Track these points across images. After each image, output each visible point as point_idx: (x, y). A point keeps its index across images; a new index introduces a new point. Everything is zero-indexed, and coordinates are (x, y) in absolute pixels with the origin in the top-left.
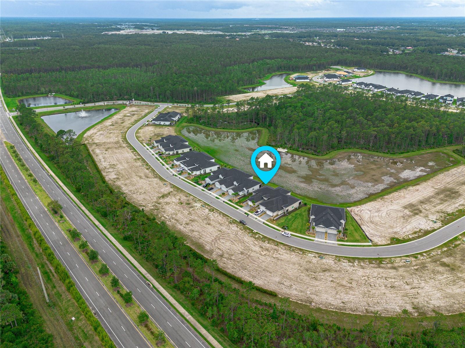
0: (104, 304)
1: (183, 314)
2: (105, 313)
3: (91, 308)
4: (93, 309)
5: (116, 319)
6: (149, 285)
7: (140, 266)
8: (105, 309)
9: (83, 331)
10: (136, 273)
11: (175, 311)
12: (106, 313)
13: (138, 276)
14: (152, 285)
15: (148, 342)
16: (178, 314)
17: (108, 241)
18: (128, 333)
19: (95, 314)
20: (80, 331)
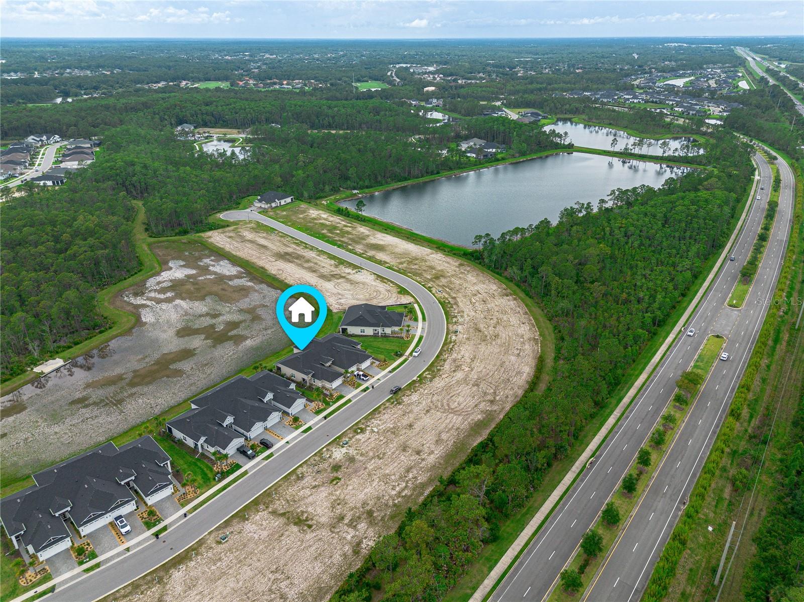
0: (662, 501)
1: (616, 419)
2: (675, 492)
3: (680, 513)
4: (680, 510)
5: (673, 477)
6: (591, 463)
7: (561, 485)
8: (668, 496)
9: (716, 506)
10: (578, 485)
11: (617, 427)
12: (673, 491)
13: (582, 480)
14: (591, 458)
15: (675, 437)
16: (619, 423)
17: (517, 563)
18: (680, 458)
19: (684, 503)
20: (718, 511)
